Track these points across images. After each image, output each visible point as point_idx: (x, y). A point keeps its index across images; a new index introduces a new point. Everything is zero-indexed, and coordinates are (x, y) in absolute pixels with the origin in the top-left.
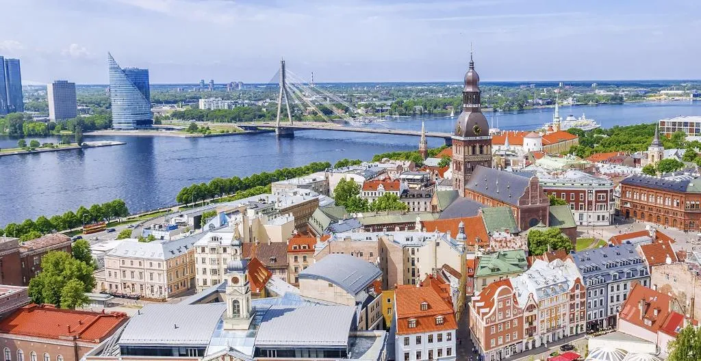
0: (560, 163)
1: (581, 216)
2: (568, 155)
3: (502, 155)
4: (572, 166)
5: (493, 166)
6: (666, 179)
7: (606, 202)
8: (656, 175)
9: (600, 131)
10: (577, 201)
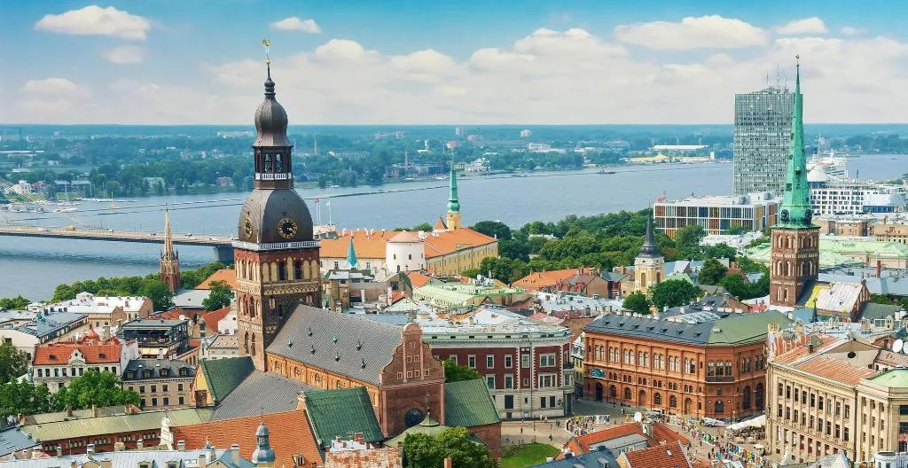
0: (461, 294)
1: (509, 402)
2: (479, 277)
3: (343, 281)
4: (487, 301)
5: (324, 303)
6: (671, 319)
7: (557, 370)
8: (650, 313)
9: (541, 228)
10: (500, 372)
